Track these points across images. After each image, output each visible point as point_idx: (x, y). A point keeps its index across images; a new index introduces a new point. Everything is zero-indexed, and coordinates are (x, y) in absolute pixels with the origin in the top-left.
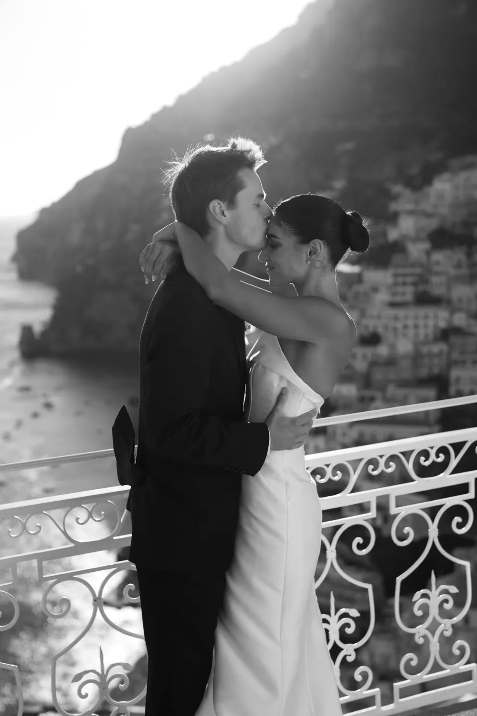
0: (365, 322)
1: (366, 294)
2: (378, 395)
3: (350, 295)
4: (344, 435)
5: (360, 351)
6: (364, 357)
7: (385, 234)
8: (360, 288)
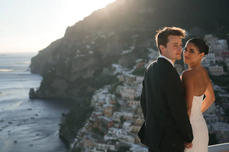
0: (136, 93)
1: (137, 84)
2: (139, 116)
3: (132, 84)
4: (128, 129)
5: (134, 102)
6: (135, 104)
7: (144, 65)
8: (135, 82)
